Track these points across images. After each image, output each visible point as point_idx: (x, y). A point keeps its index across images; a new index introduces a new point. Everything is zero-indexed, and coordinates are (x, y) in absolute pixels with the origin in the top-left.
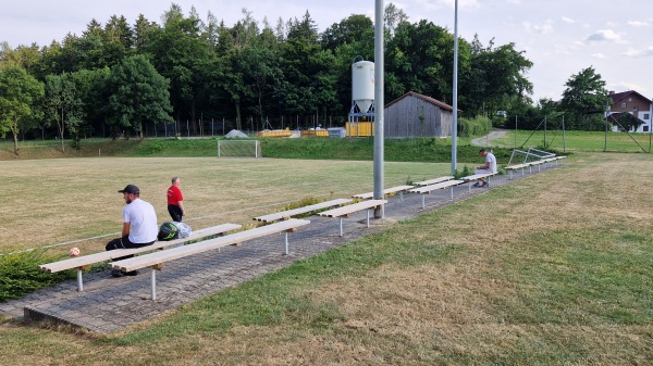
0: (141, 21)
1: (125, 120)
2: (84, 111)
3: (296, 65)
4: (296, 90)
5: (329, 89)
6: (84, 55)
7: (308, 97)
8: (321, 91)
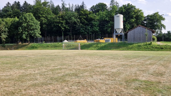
0: (25, 3)
1: (24, 36)
2: (8, 33)
3: (84, 18)
4: (84, 27)
5: (96, 27)
6: (5, 14)
7: (88, 30)
8: (93, 27)
